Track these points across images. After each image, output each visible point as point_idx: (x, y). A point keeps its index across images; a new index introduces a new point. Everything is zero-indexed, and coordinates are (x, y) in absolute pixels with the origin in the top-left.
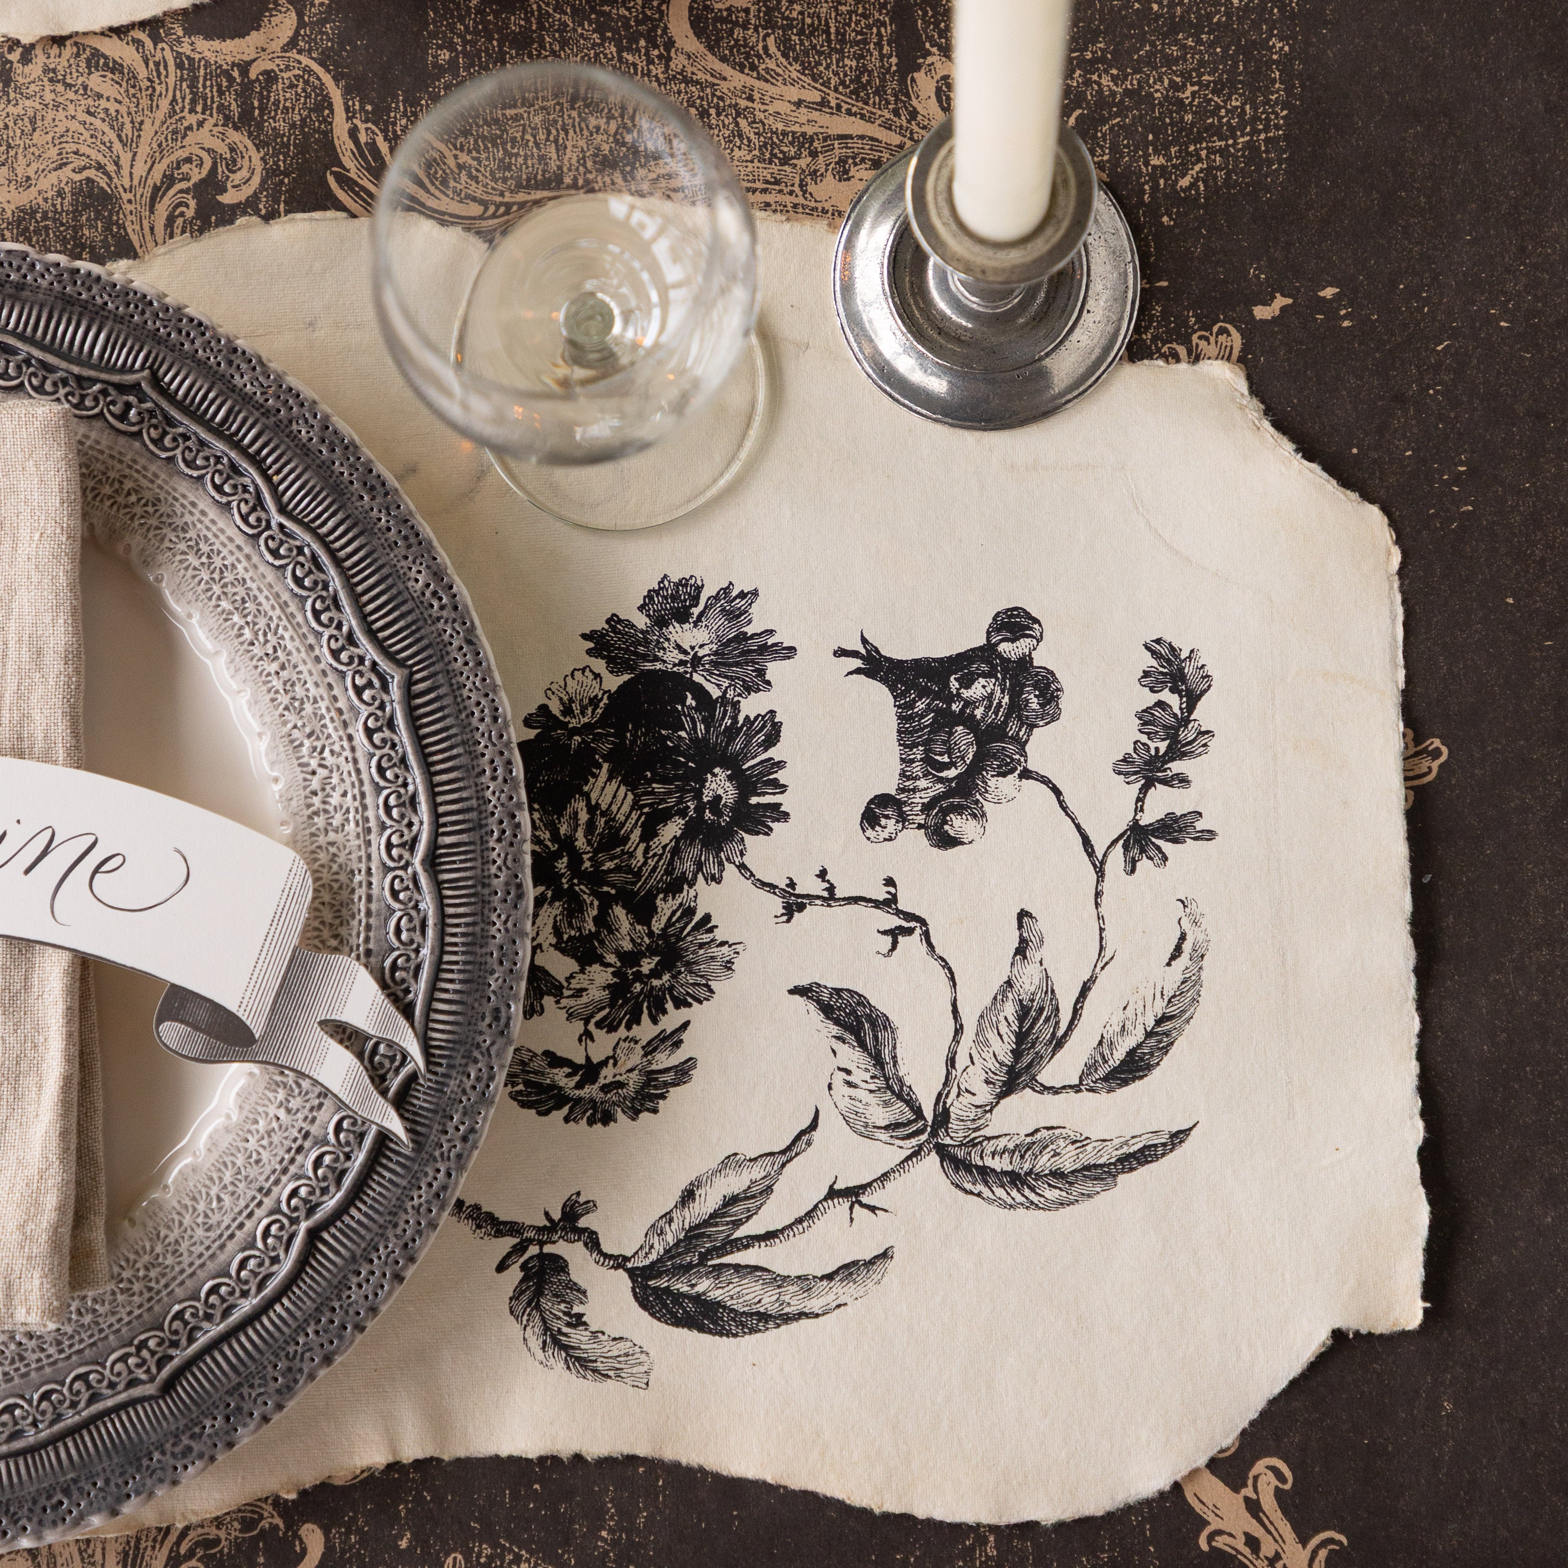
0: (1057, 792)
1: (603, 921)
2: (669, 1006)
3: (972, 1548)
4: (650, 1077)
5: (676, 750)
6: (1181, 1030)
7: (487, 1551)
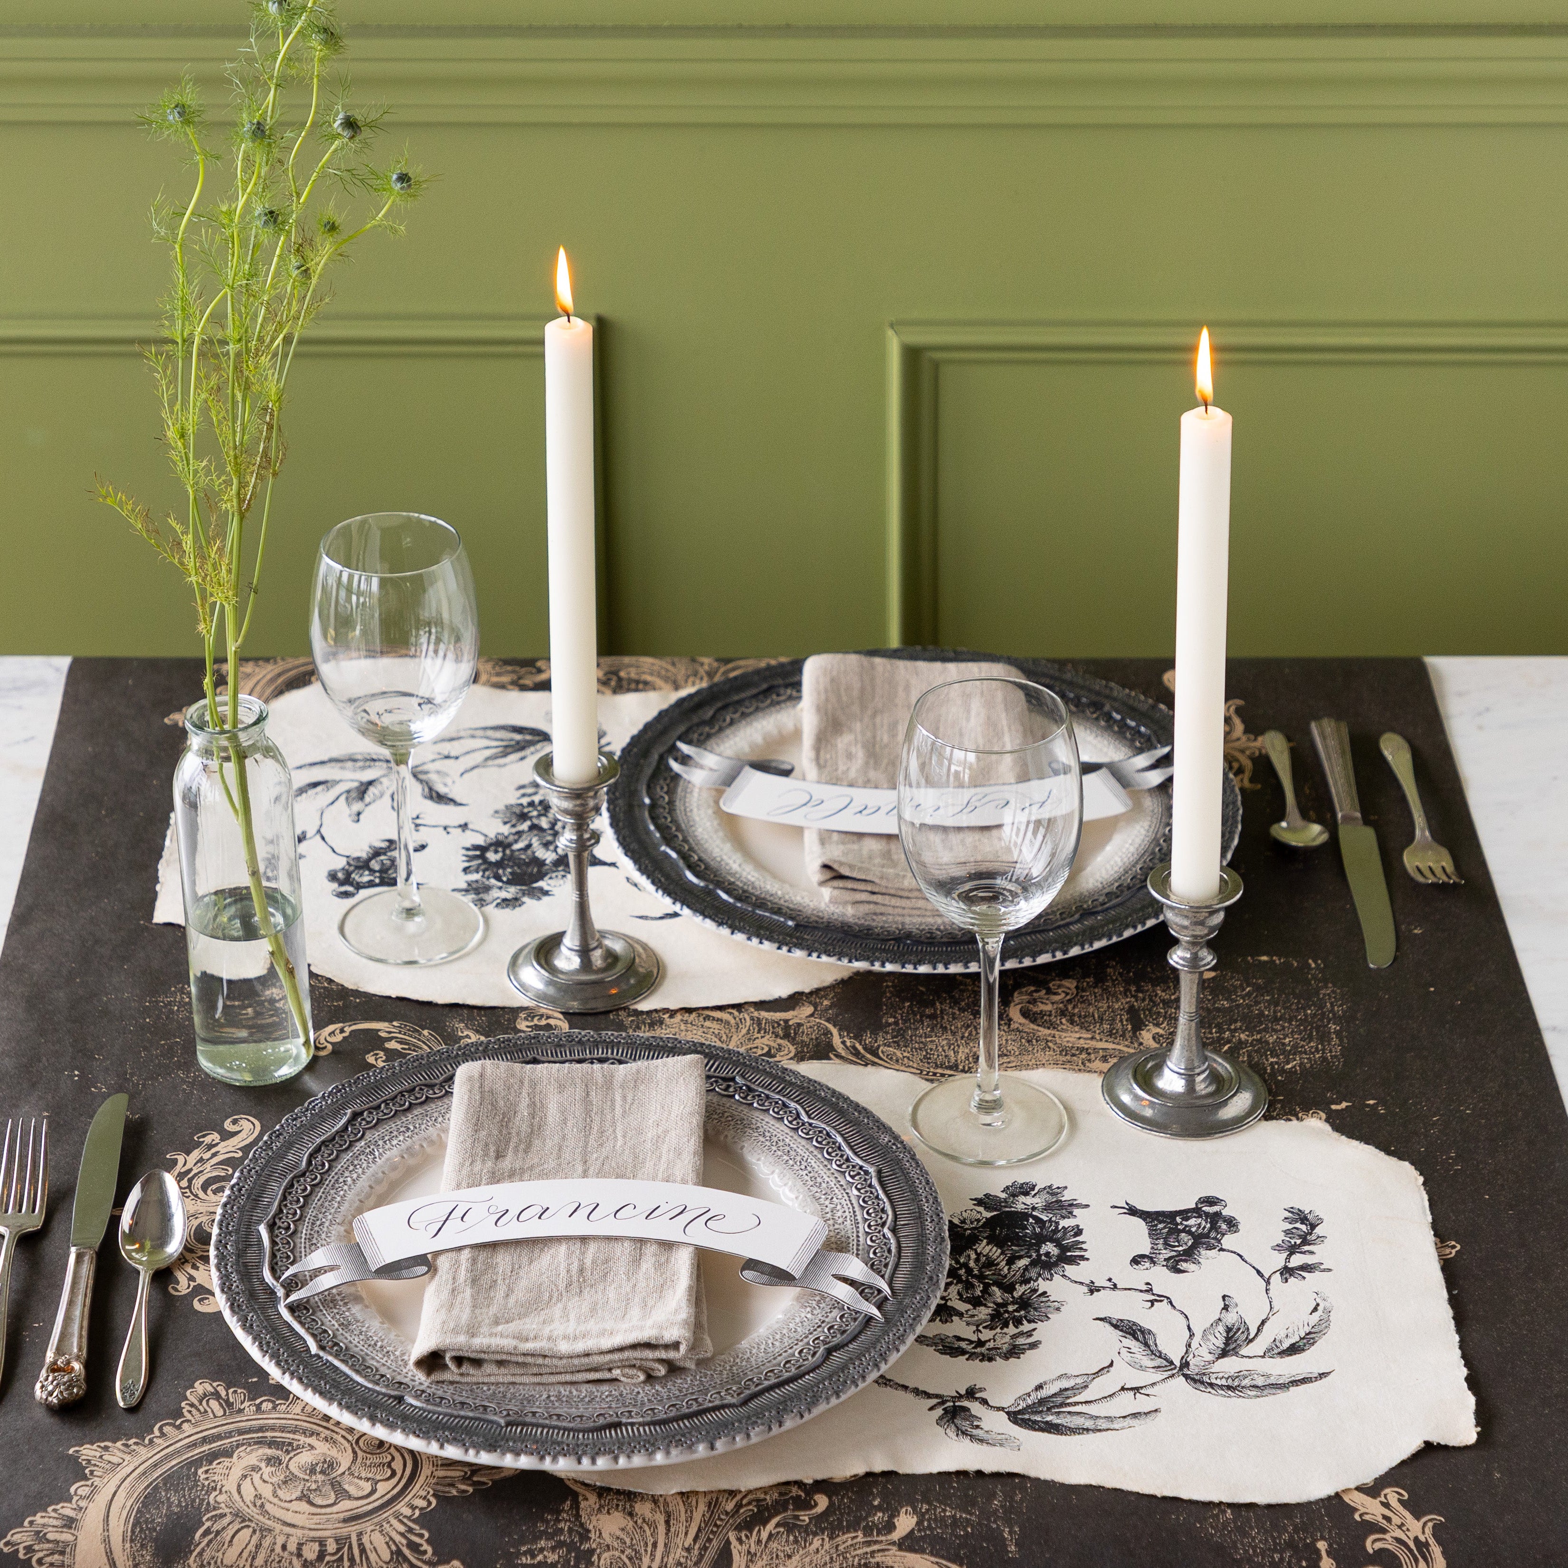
0: (1241, 1256)
1: (985, 1291)
2: (1025, 1322)
3: (1217, 1516)
4: (1015, 1347)
5: (1026, 1235)
6: (1320, 1338)
7: (925, 1507)
